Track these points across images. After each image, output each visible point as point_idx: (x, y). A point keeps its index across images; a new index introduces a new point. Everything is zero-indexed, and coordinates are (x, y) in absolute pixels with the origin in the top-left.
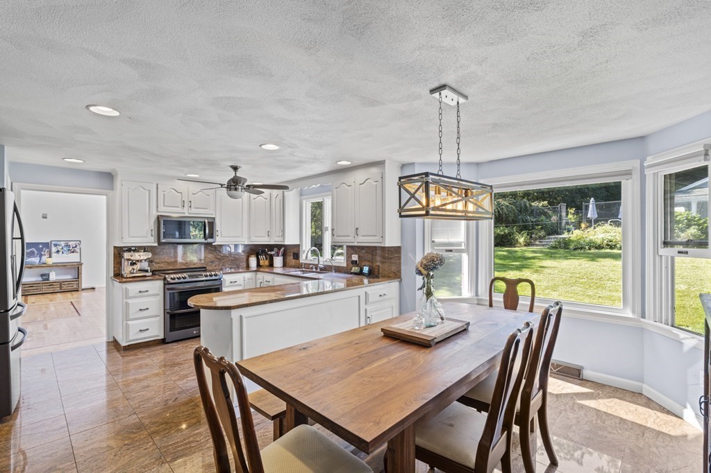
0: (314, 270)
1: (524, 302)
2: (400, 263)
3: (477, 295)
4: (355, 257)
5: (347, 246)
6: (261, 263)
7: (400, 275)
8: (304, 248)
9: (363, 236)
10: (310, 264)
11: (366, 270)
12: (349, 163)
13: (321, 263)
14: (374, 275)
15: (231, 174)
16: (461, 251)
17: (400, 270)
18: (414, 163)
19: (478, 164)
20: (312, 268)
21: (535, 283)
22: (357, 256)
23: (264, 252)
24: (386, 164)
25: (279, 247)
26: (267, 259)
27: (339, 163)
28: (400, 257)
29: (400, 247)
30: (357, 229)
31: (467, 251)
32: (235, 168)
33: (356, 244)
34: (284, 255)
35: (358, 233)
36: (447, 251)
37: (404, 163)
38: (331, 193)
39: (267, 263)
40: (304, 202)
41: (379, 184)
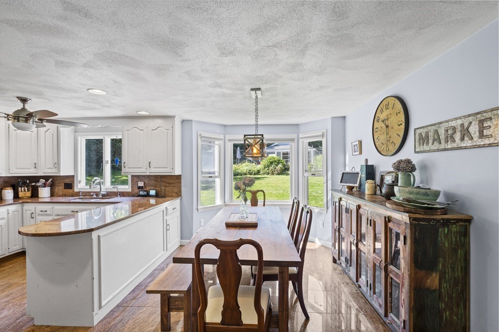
0: (95, 196)
1: (260, 202)
2: (181, 186)
3: (225, 203)
4: (141, 184)
5: (132, 176)
6: (21, 194)
7: (181, 194)
8: (79, 179)
9: (155, 168)
10: (91, 192)
11: (152, 192)
12: (148, 113)
13: (102, 190)
14: (160, 196)
15: (20, 106)
16: (216, 177)
17: (181, 191)
18: (191, 121)
19: (225, 126)
20: (92, 195)
21: (265, 191)
22: (143, 183)
23: (24, 184)
24: (176, 119)
25: (46, 178)
26: (28, 191)
27: (139, 112)
28: (181, 182)
29: (180, 175)
30: (150, 163)
31: (219, 176)
32: (24, 100)
33: (148, 174)
34: (52, 186)
35: (151, 166)
36: (209, 177)
37: (184, 119)
38: (121, 133)
39: (29, 194)
40: (79, 138)
41: (170, 132)
